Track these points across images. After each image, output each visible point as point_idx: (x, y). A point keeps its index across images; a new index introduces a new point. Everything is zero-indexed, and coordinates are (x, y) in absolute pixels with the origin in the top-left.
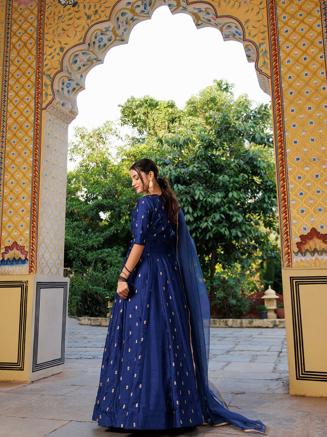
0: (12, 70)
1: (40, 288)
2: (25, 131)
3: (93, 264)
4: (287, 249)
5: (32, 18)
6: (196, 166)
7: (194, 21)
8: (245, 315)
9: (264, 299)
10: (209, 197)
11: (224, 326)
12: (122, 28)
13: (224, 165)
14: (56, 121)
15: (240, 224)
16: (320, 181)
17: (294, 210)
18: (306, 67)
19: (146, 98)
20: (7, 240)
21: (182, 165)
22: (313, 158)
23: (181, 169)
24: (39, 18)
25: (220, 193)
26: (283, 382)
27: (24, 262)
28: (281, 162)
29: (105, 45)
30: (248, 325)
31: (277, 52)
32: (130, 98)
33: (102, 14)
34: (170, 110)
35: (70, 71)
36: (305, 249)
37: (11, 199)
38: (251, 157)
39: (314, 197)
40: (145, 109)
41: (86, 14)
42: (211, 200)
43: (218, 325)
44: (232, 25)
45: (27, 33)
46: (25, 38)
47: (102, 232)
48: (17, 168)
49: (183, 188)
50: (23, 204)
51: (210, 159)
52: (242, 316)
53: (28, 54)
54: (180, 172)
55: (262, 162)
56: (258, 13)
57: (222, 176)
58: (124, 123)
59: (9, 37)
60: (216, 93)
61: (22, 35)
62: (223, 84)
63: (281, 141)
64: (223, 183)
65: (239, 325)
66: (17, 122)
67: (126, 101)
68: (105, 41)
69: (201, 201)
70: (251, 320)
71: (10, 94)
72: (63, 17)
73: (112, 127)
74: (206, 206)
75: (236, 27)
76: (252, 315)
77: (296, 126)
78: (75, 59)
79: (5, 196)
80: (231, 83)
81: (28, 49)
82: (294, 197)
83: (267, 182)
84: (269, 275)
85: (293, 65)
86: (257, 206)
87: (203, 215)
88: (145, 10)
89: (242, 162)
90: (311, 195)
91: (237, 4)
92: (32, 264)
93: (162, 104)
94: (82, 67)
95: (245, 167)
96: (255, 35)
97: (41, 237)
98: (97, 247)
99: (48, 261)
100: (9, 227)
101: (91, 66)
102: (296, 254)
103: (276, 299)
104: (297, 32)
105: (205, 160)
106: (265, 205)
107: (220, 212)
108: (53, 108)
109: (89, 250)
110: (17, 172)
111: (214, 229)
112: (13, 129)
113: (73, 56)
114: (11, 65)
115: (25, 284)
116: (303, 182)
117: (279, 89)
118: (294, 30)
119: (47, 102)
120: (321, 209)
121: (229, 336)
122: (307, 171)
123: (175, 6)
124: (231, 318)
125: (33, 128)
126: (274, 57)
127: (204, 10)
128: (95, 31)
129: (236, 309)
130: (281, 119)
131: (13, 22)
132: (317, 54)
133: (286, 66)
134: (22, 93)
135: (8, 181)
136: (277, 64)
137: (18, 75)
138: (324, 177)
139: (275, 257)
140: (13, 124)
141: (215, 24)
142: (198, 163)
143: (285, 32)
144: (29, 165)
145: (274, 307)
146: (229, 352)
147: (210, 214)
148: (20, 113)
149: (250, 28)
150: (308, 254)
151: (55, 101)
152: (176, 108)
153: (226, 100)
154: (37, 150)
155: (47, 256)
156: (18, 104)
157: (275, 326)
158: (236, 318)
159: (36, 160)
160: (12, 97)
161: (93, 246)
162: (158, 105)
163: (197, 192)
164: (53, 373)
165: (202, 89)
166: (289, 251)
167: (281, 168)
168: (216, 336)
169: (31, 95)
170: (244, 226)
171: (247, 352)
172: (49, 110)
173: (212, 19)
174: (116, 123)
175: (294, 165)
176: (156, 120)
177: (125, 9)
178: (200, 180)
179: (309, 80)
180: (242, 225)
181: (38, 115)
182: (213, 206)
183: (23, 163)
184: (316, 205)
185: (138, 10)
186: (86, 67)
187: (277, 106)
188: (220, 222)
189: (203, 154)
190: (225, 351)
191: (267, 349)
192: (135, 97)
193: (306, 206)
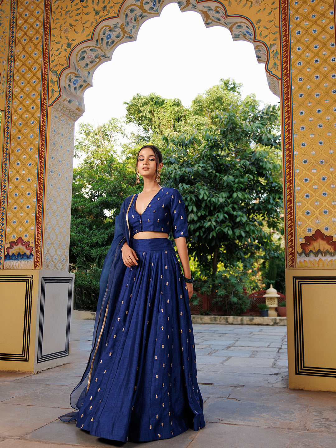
0: (17, 65)
1: (46, 283)
2: (30, 127)
3: (97, 260)
4: (291, 249)
5: (38, 13)
6: (201, 165)
7: (203, 20)
8: (246, 313)
9: (265, 298)
10: (213, 197)
11: (225, 323)
12: (131, 25)
13: (229, 166)
14: (62, 118)
15: (244, 224)
16: (327, 184)
17: (299, 212)
18: (317, 69)
19: (152, 96)
20: (12, 235)
21: (187, 164)
22: (320, 161)
23: (186, 168)
24: (46, 13)
25: (224, 193)
26: (282, 377)
27: (29, 257)
28: (288, 164)
29: (113, 42)
30: (249, 323)
31: (288, 54)
32: (136, 95)
33: (111, 10)
34: (176, 109)
35: (77, 68)
36: (309, 250)
37: (16, 195)
38: (257, 158)
39: (321, 199)
40: (151, 107)
41: (94, 10)
42: (215, 200)
43: (218, 322)
44: (242, 24)
45: (33, 28)
46: (31, 33)
47: (107, 229)
48: (22, 164)
49: (188, 188)
50: (28, 201)
51: (215, 159)
52: (243, 313)
53: (34, 50)
54: (185, 172)
55: (268, 163)
56: (270, 13)
57: (226, 177)
58: (130, 121)
59: (14, 31)
60: (223, 92)
61: (28, 30)
62: (230, 83)
63: (289, 143)
64: (228, 183)
65: (240, 322)
66: (22, 118)
67: (132, 98)
68: (113, 37)
69: (205, 200)
70: (251, 317)
71: (15, 90)
72: (70, 12)
73: (118, 125)
74: (210, 205)
75: (247, 27)
76: (252, 313)
77: (305, 128)
78: (83, 56)
79: (10, 191)
80: (239, 83)
81: (34, 44)
82: (300, 199)
83: (272, 183)
84: (271, 274)
85: (304, 67)
86: (261, 207)
87: (207, 214)
88: (154, 7)
89: (248, 163)
90: (317, 198)
91: (249, 4)
92: (37, 259)
93: (168, 103)
94: (90, 64)
95: (251, 168)
96: (267, 36)
97: (46, 233)
98: (101, 244)
99: (53, 257)
100: (14, 222)
101: (98, 62)
102: (300, 254)
103: (278, 298)
104: (309, 34)
105: (210, 160)
106: (270, 206)
107: (224, 212)
108: (60, 105)
109: (93, 247)
110: (22, 169)
111: (217, 228)
112: (18, 125)
113: (81, 52)
114: (16, 60)
115: (30, 279)
116: (310, 184)
117: (289, 91)
118: (307, 31)
119: (54, 99)
120: (326, 211)
121: (229, 332)
122: (314, 174)
123: (185, 3)
124: (232, 315)
125: (39, 125)
126: (285, 59)
127: (214, 9)
128: (104, 27)
129: (237, 307)
130: (290, 121)
131: (18, 16)
132: (329, 57)
133: (296, 68)
134: (28, 89)
135: (12, 177)
136: (288, 66)
137: (23, 71)
138: (331, 180)
139: (278, 257)
140: (18, 120)
141: (225, 23)
142: (203, 163)
143: (297, 33)
144: (35, 161)
145: (275, 305)
146: (229, 347)
147: (213, 214)
148: (25, 110)
149: (262, 28)
150: (312, 255)
151: (62, 98)
152: (182, 106)
153: (232, 100)
154: (43, 147)
155: (52, 251)
156: (23, 100)
157: (275, 324)
158: (237, 316)
159: (41, 157)
160: (17, 93)
161: (97, 243)
162: (164, 104)
163: (202, 192)
164: (57, 365)
165: (209, 89)
166: (293, 251)
167: (288, 170)
168: (217, 332)
169: (36, 91)
170: (248, 226)
171: (247, 348)
172: (56, 107)
173: (221, 18)
174: (122, 121)
175: (301, 168)
176: (162, 118)
177: (134, 5)
178: (205, 179)
179: (320, 83)
180: (246, 225)
181: (44, 112)
182: (217, 206)
183: (28, 159)
184: (321, 208)
185: (147, 7)
186: (94, 64)
187: (287, 108)
188: (223, 222)
189: (209, 154)
190: (226, 347)
191: (267, 345)
192: (141, 95)
193: (312, 208)
